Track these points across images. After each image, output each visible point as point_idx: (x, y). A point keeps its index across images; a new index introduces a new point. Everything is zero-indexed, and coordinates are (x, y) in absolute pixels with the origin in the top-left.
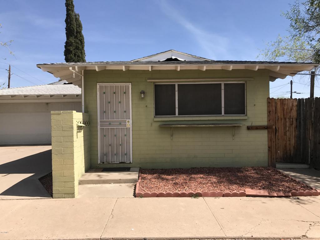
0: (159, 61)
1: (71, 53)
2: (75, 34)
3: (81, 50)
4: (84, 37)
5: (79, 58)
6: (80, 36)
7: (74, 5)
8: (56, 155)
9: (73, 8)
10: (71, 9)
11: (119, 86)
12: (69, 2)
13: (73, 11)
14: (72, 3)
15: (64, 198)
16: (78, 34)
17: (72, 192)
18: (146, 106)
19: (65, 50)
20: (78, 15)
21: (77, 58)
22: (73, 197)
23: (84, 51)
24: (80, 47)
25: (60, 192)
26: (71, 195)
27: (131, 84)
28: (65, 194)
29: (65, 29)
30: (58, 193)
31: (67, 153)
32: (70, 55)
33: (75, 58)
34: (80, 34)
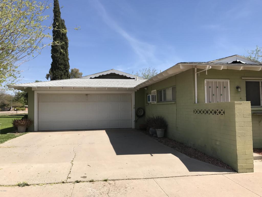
0: (227, 63)
1: (58, 52)
2: (61, 36)
3: (66, 50)
4: (68, 39)
5: (64, 57)
6: (65, 38)
7: (61, 12)
8: (239, 137)
9: (60, 15)
10: (58, 15)
11: (220, 81)
12: (56, 10)
13: (59, 17)
14: (59, 11)
15: (246, 172)
16: (64, 36)
17: (252, 168)
18: (241, 98)
19: (52, 49)
20: (64, 21)
21: (62, 56)
22: (253, 171)
23: (68, 50)
24: (65, 47)
25: (243, 168)
26: (251, 170)
27: (229, 80)
28: (247, 169)
29: (52, 32)
30: (241, 168)
31: (247, 135)
32: (57, 53)
33: (61, 56)
34: (65, 36)
